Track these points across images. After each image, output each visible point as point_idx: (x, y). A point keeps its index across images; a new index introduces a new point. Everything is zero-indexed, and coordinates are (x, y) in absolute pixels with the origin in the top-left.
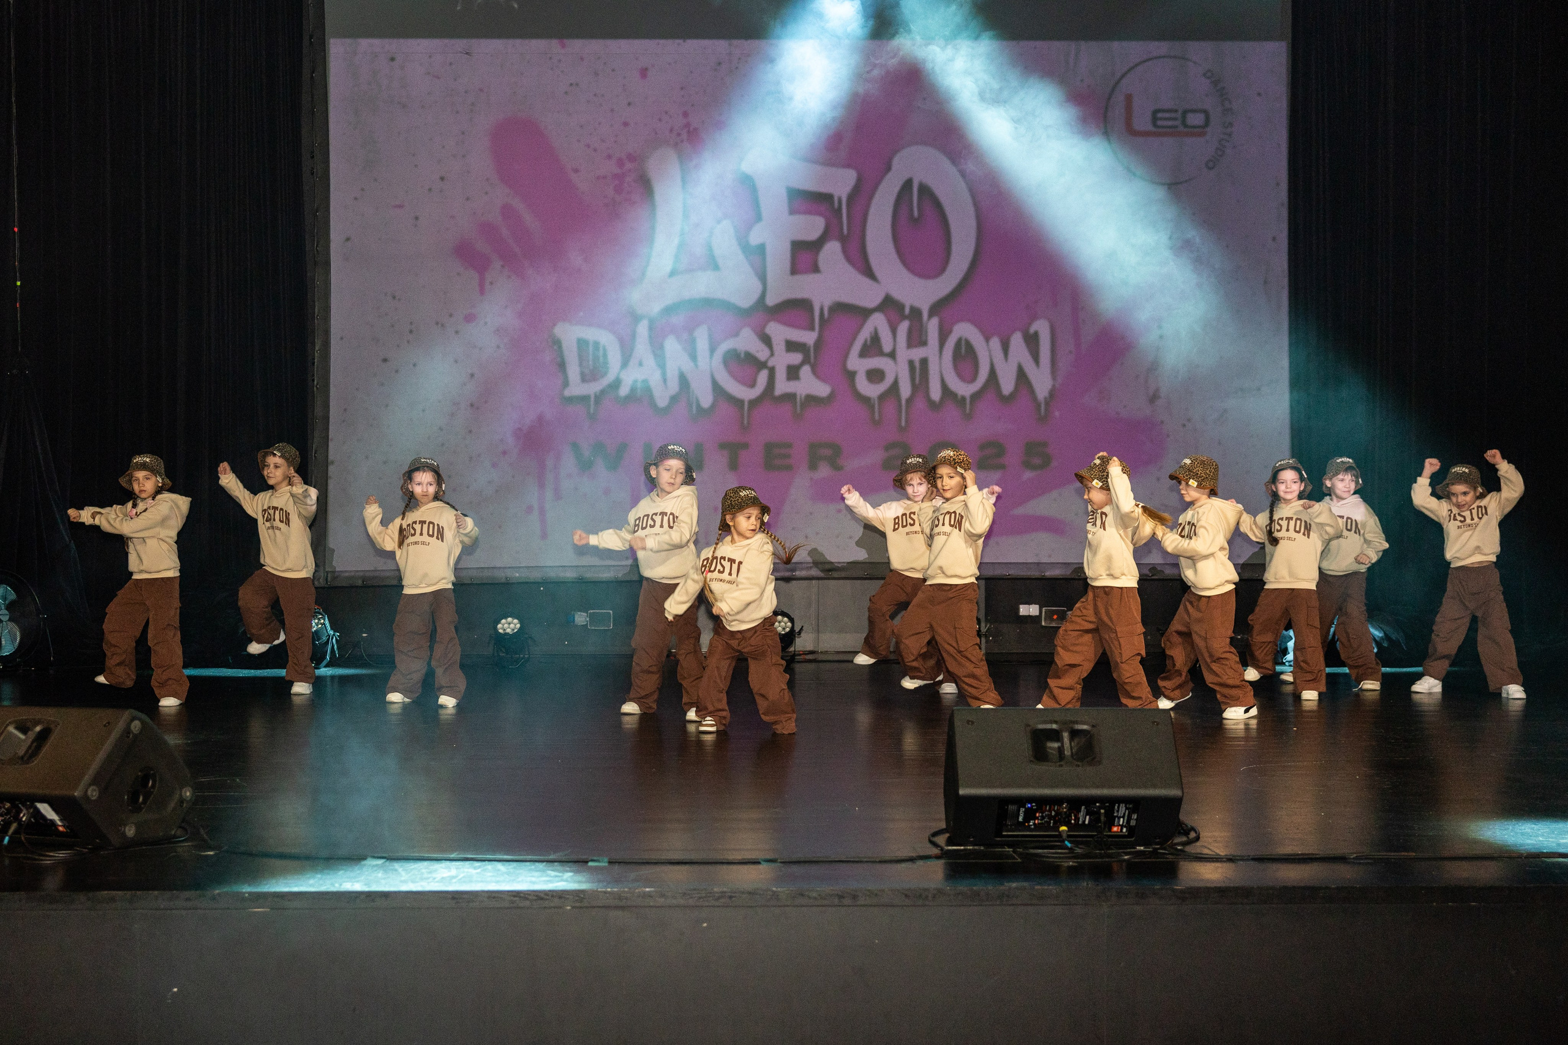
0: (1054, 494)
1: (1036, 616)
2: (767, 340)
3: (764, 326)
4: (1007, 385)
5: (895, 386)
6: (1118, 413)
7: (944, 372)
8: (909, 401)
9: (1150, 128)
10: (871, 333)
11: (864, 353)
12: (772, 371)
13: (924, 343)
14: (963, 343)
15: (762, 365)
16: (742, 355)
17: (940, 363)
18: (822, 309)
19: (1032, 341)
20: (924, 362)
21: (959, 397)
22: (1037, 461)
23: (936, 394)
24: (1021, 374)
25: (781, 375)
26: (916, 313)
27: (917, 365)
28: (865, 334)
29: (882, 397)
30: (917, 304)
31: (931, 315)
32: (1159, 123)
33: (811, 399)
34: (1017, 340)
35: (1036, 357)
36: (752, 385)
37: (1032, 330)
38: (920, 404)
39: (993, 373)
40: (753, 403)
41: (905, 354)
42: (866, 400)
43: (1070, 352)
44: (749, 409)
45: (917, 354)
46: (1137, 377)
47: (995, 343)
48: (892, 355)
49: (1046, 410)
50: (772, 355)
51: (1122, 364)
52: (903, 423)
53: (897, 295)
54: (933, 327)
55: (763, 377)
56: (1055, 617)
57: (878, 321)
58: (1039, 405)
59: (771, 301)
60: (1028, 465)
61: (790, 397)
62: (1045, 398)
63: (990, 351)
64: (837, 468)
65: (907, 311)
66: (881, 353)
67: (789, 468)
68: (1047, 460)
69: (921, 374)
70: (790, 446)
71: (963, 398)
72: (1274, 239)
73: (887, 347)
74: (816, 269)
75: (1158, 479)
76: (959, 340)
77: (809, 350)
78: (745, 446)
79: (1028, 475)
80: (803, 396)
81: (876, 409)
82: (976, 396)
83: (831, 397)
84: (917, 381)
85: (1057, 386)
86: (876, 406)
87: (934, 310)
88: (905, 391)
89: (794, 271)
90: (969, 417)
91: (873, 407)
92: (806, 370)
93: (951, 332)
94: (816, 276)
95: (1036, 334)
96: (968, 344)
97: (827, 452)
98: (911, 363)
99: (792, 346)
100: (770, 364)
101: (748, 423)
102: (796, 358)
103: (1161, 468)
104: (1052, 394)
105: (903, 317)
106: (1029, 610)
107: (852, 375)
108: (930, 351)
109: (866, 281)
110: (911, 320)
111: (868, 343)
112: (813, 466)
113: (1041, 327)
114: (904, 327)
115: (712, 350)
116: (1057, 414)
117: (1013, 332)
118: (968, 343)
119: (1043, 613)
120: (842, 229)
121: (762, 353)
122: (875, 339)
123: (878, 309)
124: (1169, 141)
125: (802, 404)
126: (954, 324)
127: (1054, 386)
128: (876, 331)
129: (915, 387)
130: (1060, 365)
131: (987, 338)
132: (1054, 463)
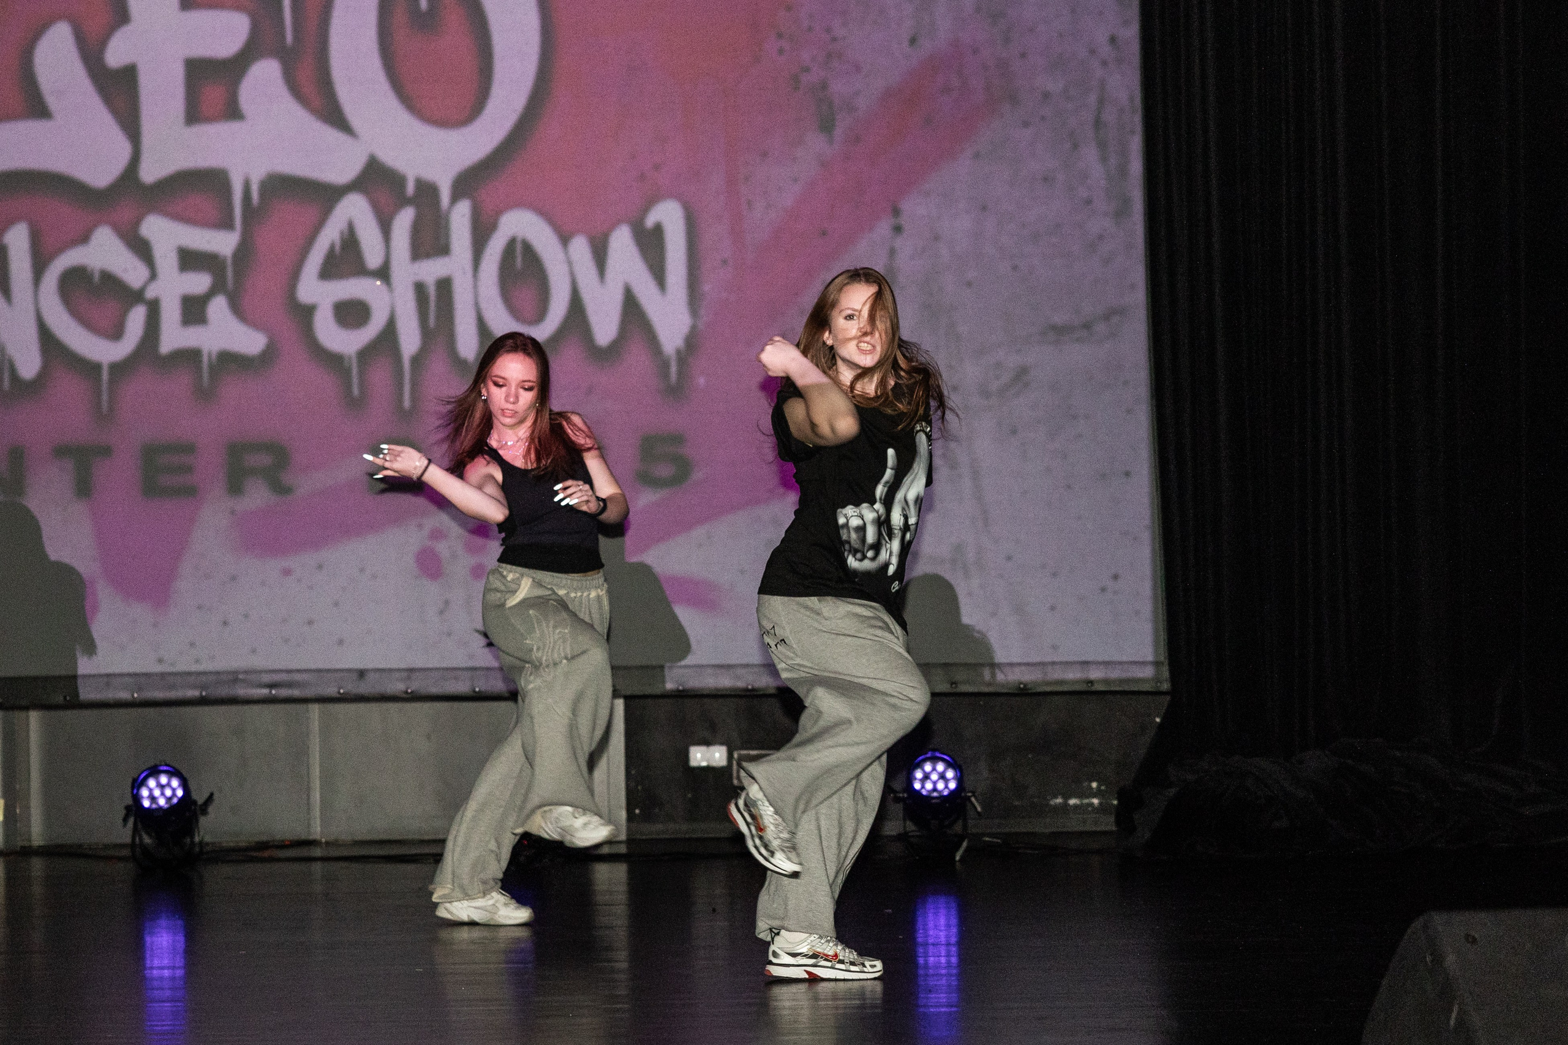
0: (699, 532)
1: (722, 768)
2: (142, 249)
3: (137, 222)
4: (605, 327)
5: (390, 332)
7: (483, 305)
8: (417, 360)
10: (342, 233)
11: (331, 269)
12: (154, 309)
13: (443, 250)
14: (519, 248)
15: (136, 296)
16: (97, 277)
17: (475, 286)
18: (247, 186)
19: (650, 244)
20: (445, 285)
22: (664, 471)
23: (468, 346)
24: (631, 306)
25: (170, 313)
26: (427, 191)
27: (432, 291)
28: (330, 234)
29: (366, 354)
30: (430, 174)
31: (455, 198)
33: (229, 360)
34: (622, 242)
35: (658, 273)
36: (116, 333)
37: (650, 221)
38: (438, 366)
39: (576, 306)
40: (119, 369)
41: (408, 271)
42: (333, 361)
43: (725, 262)
44: (112, 381)
45: (431, 270)
47: (580, 247)
48: (383, 273)
49: (680, 373)
50: (153, 276)
52: (407, 403)
53: (391, 158)
54: (460, 219)
55: (137, 318)
57: (355, 210)
58: (665, 365)
59: (150, 172)
60: (646, 478)
61: (190, 356)
62: (678, 352)
63: (570, 263)
64: (281, 489)
65: (410, 188)
66: (360, 269)
67: (190, 492)
68: (683, 469)
69: (439, 308)
70: (189, 449)
72: (1113, 40)
73: (373, 258)
74: (233, 112)
76: (512, 242)
77: (225, 267)
78: (106, 451)
79: (647, 497)
80: (214, 357)
81: (355, 380)
83: (268, 357)
84: (432, 322)
85: (701, 326)
86: (355, 371)
87: (463, 186)
88: (410, 341)
89: (194, 115)
91: (348, 372)
92: (218, 307)
93: (492, 227)
94: (234, 126)
95: (658, 229)
96: (528, 250)
97: (264, 460)
98: (420, 289)
99: (189, 260)
100: (150, 294)
101: (111, 409)
102: (199, 282)
104: (692, 342)
105: (403, 201)
106: (710, 756)
107: (306, 313)
108: (456, 264)
109: (331, 135)
110: (418, 207)
111: (337, 248)
112: (235, 488)
113: (668, 215)
114: (404, 220)
115: (39, 268)
116: (702, 381)
117: (613, 227)
118: (528, 248)
120: (283, 37)
121: (132, 272)
122: (350, 242)
123: (356, 186)
125: (211, 367)
126: (499, 213)
127: (693, 329)
128: (351, 227)
129: (427, 334)
130: (707, 288)
131: (565, 240)
132: (697, 475)
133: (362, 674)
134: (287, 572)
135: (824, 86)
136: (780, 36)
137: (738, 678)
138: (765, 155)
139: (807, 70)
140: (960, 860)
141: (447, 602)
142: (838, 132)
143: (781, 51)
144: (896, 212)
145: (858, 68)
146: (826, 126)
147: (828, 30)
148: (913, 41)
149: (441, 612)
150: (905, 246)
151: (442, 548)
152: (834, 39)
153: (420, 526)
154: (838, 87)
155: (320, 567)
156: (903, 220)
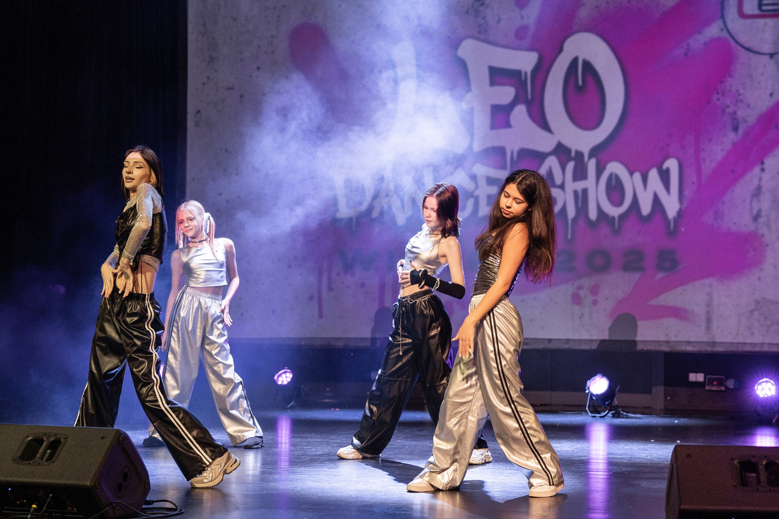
0: (680, 289)
1: (703, 382)
3: (472, 167)
4: (646, 208)
5: (564, 209)
6: (729, 229)
7: (600, 200)
8: (574, 220)
9: (757, 12)
10: (547, 171)
12: (477, 199)
13: (585, 178)
14: (613, 177)
15: (470, 195)
17: (597, 192)
18: (512, 153)
19: (665, 176)
20: (585, 191)
21: (610, 217)
22: (667, 265)
23: (593, 214)
24: (657, 200)
25: (483, 202)
26: (579, 155)
27: (580, 193)
30: (581, 148)
31: (590, 157)
32: (764, 8)
34: (653, 174)
35: (667, 187)
37: (665, 166)
38: (582, 223)
39: (635, 199)
41: (571, 186)
43: (693, 183)
45: (580, 185)
46: (744, 201)
47: (637, 176)
48: (562, 187)
49: (675, 226)
50: (477, 187)
51: (733, 191)
52: (569, 237)
53: (566, 142)
54: (592, 165)
56: (715, 383)
57: (552, 162)
58: (669, 223)
59: (476, 149)
60: (660, 267)
62: (674, 218)
63: (633, 183)
65: (573, 154)
68: (675, 264)
69: (583, 200)
71: (613, 218)
73: (558, 181)
74: (508, 125)
75: (759, 279)
76: (611, 175)
79: (660, 275)
82: (622, 217)
84: (580, 205)
85: (683, 208)
87: (594, 152)
88: (571, 212)
89: (493, 127)
90: (617, 232)
93: (604, 169)
94: (508, 130)
95: (668, 170)
96: (617, 178)
98: (576, 192)
99: (490, 181)
100: (476, 194)
102: (494, 189)
103: (762, 269)
104: (680, 214)
105: (570, 159)
106: (697, 377)
108: (589, 183)
109: (544, 133)
110: (576, 161)
113: (672, 164)
114: (571, 166)
116: (683, 230)
117: (650, 169)
119: (707, 381)
120: (527, 96)
121: (470, 186)
122: (550, 174)
123: (552, 153)
124: (770, 22)
126: (606, 163)
127: (680, 208)
128: (550, 169)
129: (578, 210)
130: (686, 193)
131: (631, 173)
132: (681, 267)
133: (550, 340)
134: (523, 301)
135: (735, 113)
136: (718, 93)
137: (694, 347)
138: (710, 140)
139: (728, 107)
140: (775, 423)
141: (582, 314)
142: (741, 131)
143: (718, 99)
144: (763, 163)
145: (749, 106)
146: (735, 129)
147: (737, 91)
148: (771, 95)
149: (581, 317)
150: (766, 177)
151: (582, 293)
152: (739, 95)
153: (573, 284)
154: (740, 113)
155: (535, 299)
156: (766, 166)
